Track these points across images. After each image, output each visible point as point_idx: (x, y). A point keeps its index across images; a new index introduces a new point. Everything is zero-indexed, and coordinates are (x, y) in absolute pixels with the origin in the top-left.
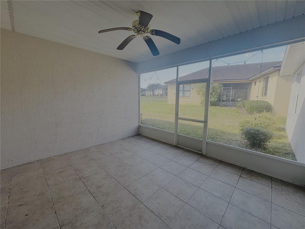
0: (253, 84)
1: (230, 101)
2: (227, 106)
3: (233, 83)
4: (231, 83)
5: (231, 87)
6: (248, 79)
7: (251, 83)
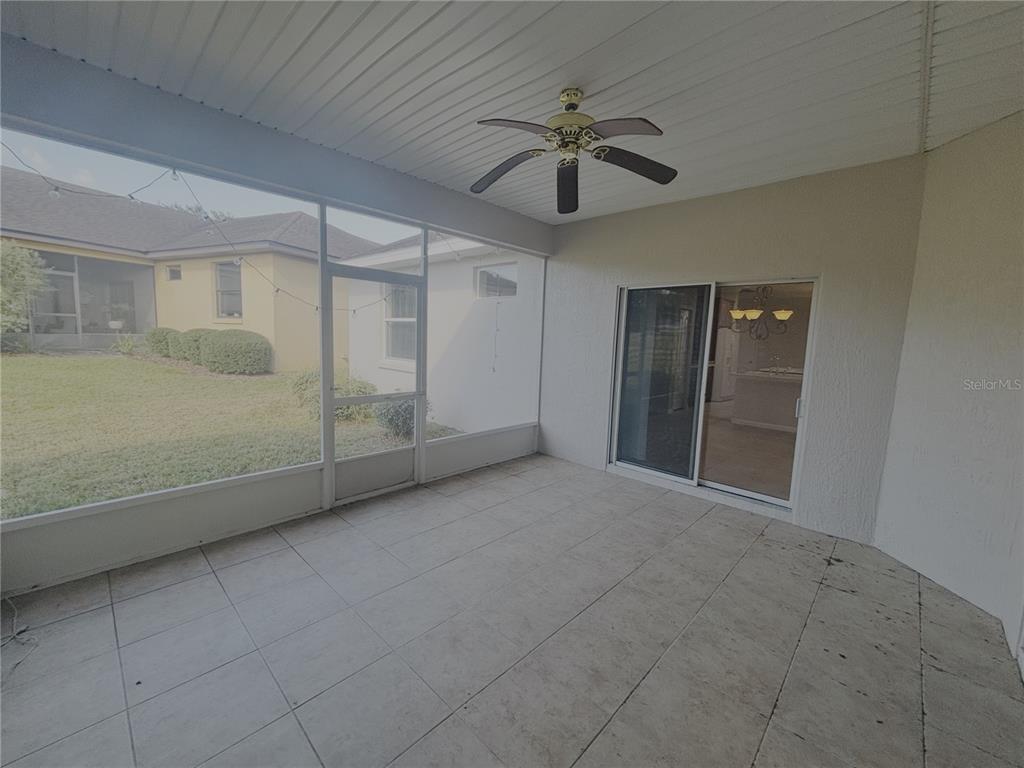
0: (162, 275)
1: (80, 329)
2: (64, 351)
3: (79, 257)
4: (73, 256)
5: (73, 271)
6: (146, 253)
7: (153, 267)
